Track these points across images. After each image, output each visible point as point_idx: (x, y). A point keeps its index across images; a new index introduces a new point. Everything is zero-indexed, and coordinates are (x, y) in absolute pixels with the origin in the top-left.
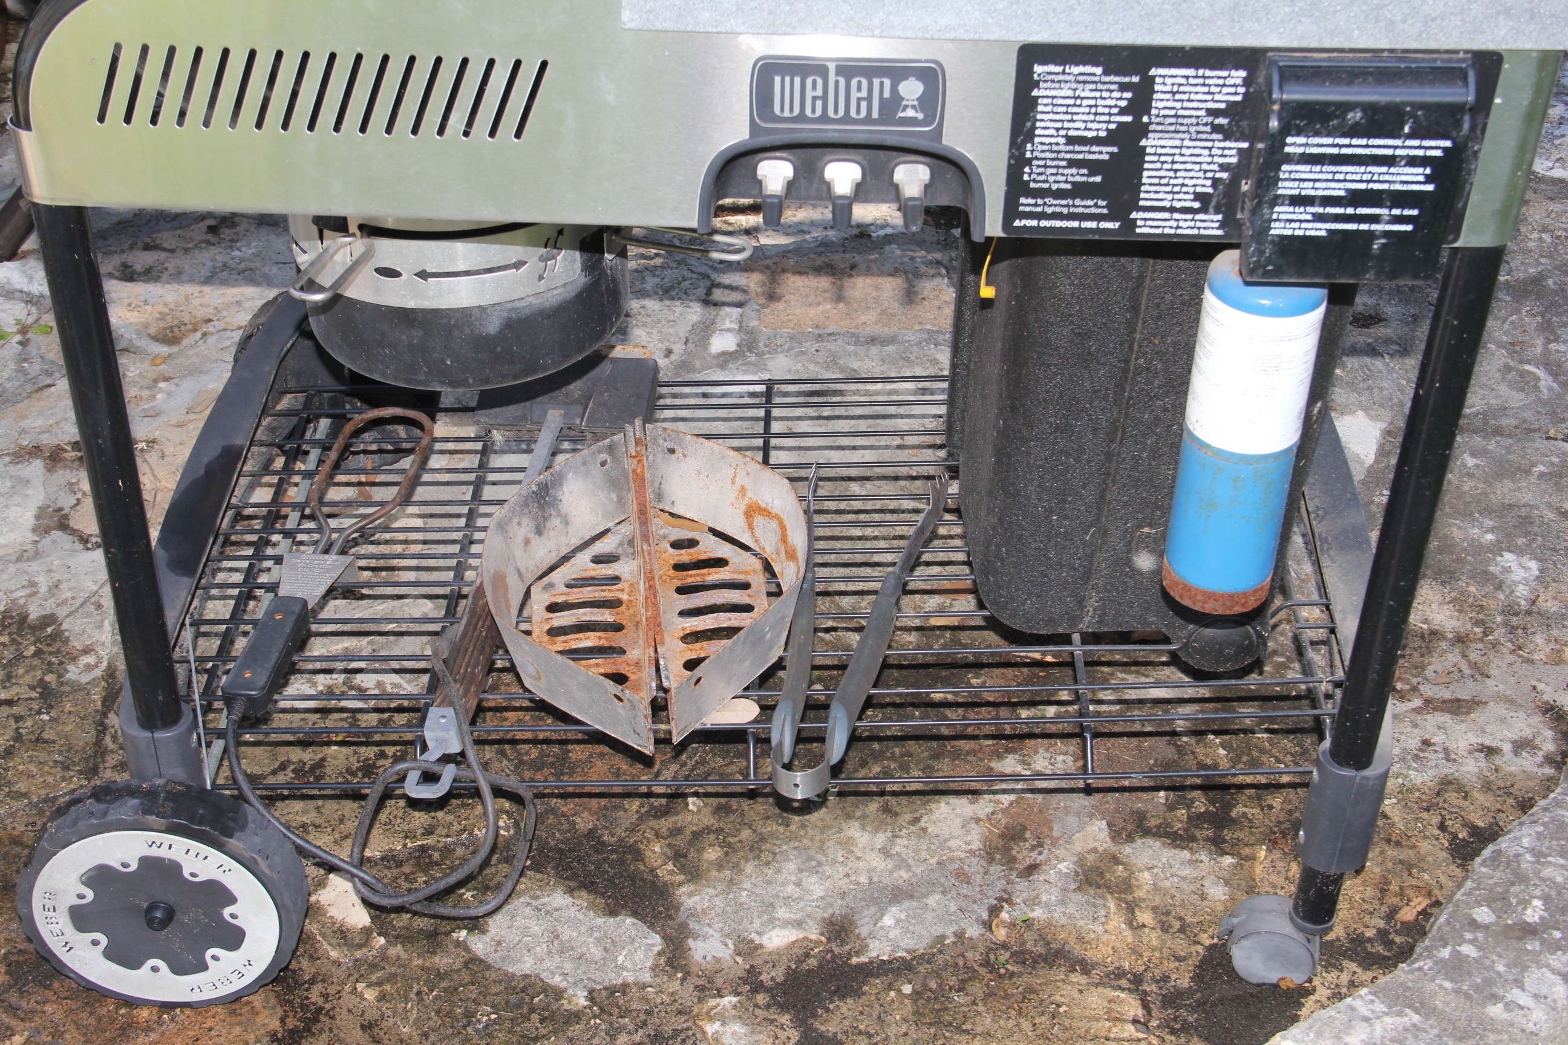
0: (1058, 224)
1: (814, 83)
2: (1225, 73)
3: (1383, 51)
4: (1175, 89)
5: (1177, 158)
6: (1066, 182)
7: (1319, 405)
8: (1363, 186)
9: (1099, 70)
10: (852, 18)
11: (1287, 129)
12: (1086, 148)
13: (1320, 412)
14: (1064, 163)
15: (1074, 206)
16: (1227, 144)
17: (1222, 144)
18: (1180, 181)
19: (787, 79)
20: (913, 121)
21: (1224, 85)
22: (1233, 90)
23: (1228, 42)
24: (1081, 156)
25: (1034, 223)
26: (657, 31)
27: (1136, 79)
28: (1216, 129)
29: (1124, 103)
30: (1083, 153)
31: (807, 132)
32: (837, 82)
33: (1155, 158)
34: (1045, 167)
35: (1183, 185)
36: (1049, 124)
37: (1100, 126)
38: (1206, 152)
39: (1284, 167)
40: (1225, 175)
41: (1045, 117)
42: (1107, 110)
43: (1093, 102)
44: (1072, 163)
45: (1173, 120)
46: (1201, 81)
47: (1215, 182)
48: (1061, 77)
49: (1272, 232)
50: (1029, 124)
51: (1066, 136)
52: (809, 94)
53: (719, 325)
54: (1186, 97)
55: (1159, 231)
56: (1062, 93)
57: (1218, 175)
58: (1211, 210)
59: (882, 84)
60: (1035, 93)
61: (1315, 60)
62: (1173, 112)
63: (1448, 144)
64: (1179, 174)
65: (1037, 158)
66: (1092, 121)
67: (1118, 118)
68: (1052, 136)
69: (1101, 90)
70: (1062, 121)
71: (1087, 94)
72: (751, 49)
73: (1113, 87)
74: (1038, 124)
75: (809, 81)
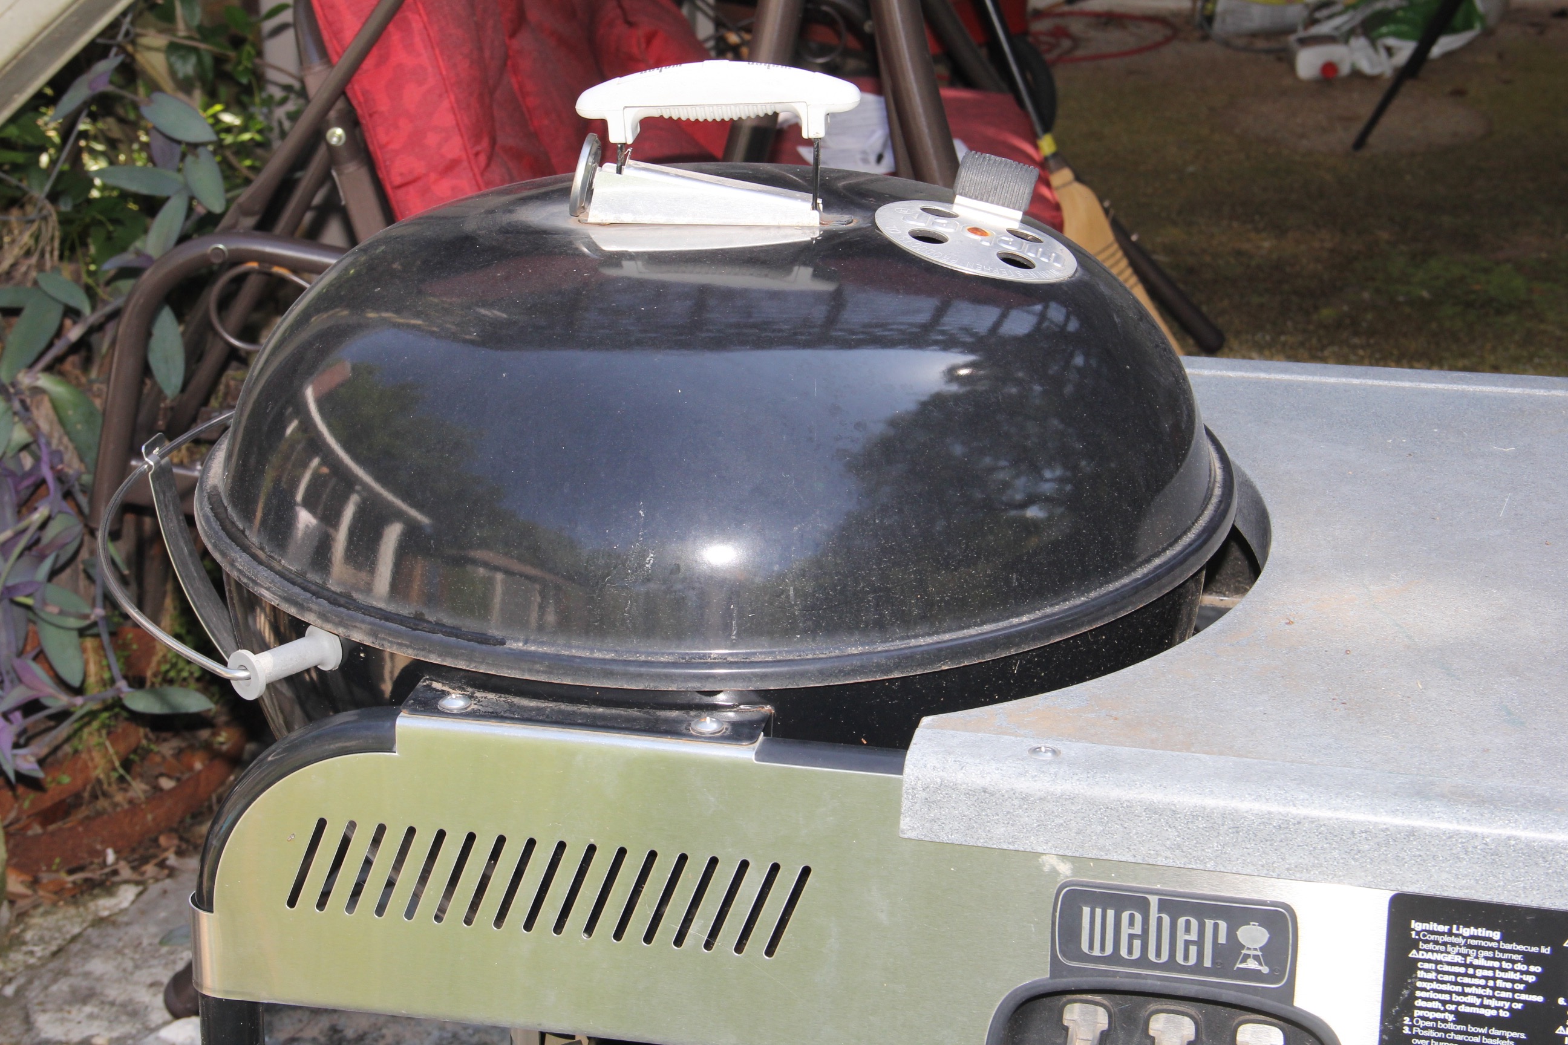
1: (1132, 917)
9: (1497, 935)
10: (1179, 846)
12: (1484, 1031)
19: (1099, 911)
20: (1255, 975)
24: (1477, 1040)
26: (942, 844)
27: (1546, 950)
29: (1531, 979)
30: (1478, 1036)
31: (1122, 976)
32: (1160, 920)
36: (1432, 995)
37: (1501, 1004)
41: (1428, 986)
42: (1509, 985)
43: (1490, 973)
48: (1446, 939)
50: (1406, 992)
51: (1456, 1013)
52: (1125, 931)
56: (1449, 958)
59: (1216, 926)
60: (1413, 954)
65: (1417, 1036)
66: (1489, 997)
67: (1524, 997)
68: (1437, 1010)
69: (1500, 960)
70: (1450, 993)
71: (1482, 962)
72: (1054, 872)
73: (1515, 957)
74: (1418, 994)
75: (1125, 915)
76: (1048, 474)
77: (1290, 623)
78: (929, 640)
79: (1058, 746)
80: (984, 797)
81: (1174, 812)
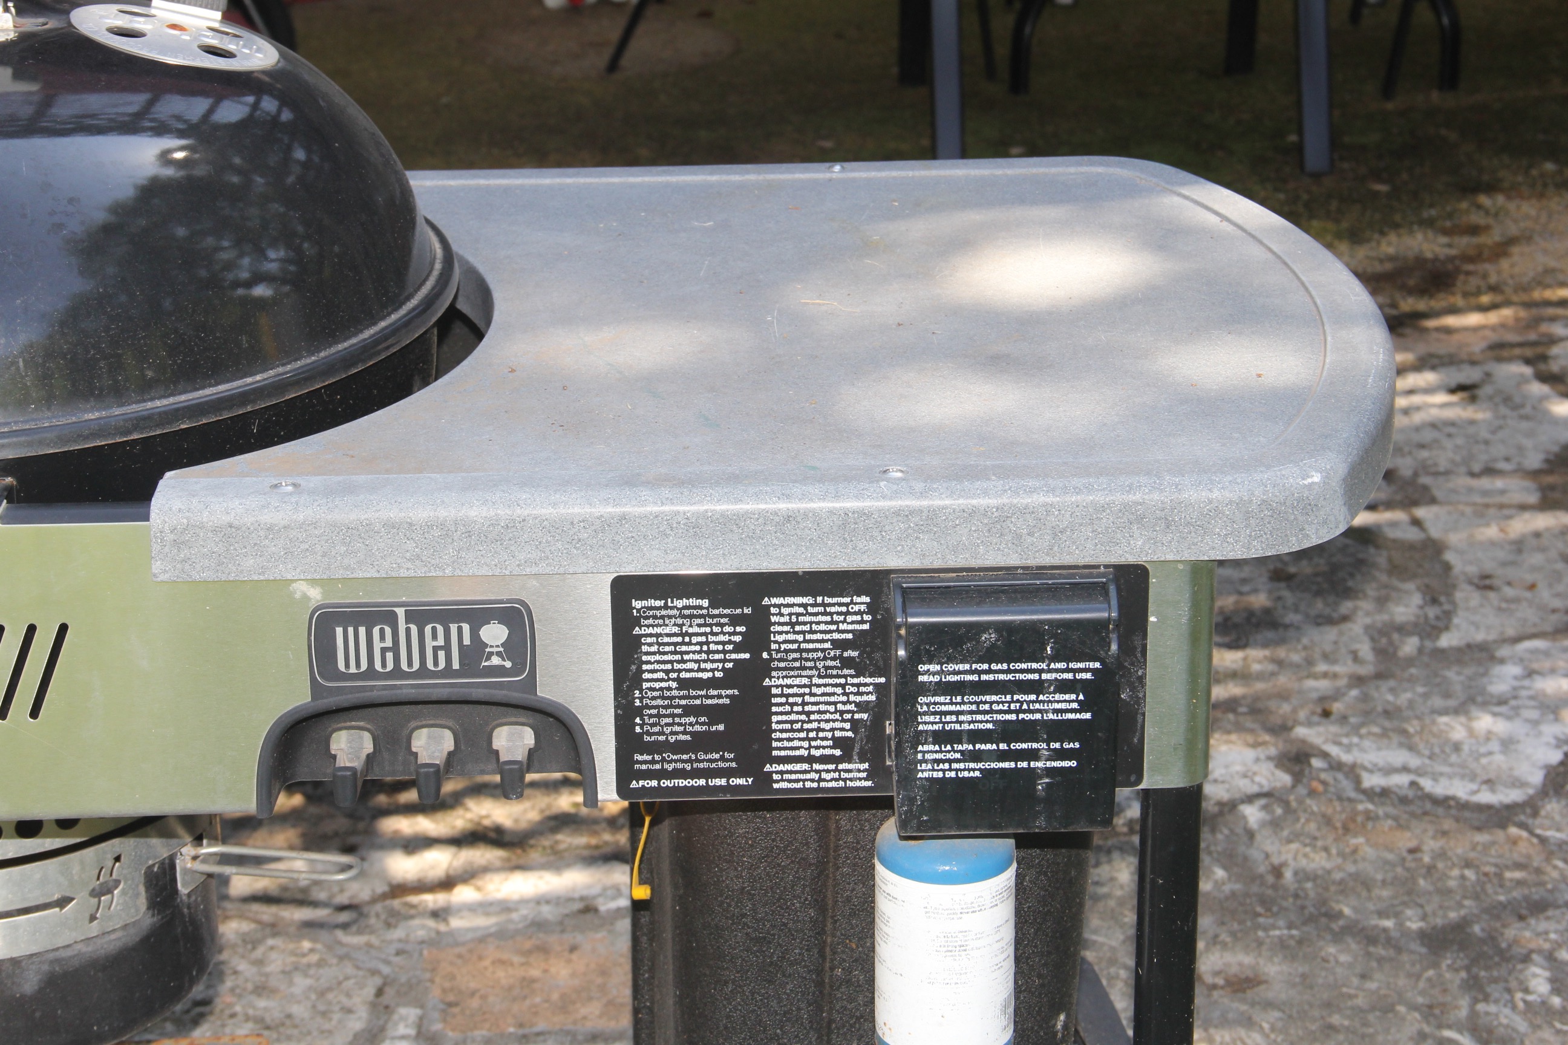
0: (682, 783)
1: (382, 631)
2: (847, 600)
3: (1017, 568)
4: (794, 618)
5: (807, 698)
6: (685, 733)
7: (1062, 1017)
8: (1013, 717)
9: (705, 603)
10: (418, 556)
11: (917, 657)
12: (703, 693)
13: (1066, 1027)
14: (678, 711)
15: (697, 760)
16: (862, 680)
17: (856, 681)
18: (815, 725)
19: (351, 630)
20: (499, 671)
21: (848, 613)
22: (859, 618)
23: (842, 564)
24: (698, 702)
25: (654, 783)
26: (194, 582)
27: (748, 611)
28: (847, 663)
29: (738, 639)
30: (699, 698)
31: (378, 689)
32: (408, 630)
33: (783, 700)
34: (659, 716)
35: (819, 730)
36: (657, 666)
37: (715, 665)
38: (839, 690)
39: (922, 699)
40: (865, 716)
41: (651, 658)
42: (720, 647)
43: (704, 639)
44: (688, 711)
45: (796, 655)
46: (821, 609)
47: (855, 725)
48: (663, 612)
49: (920, 775)
50: (634, 667)
51: (678, 680)
52: (377, 645)
53: (390, 1033)
54: (807, 628)
55: (800, 785)
56: (667, 630)
57: (857, 716)
58: (855, 757)
59: (460, 629)
60: (637, 631)
61: (943, 581)
62: (795, 646)
63: (1097, 665)
64: (812, 717)
65: (647, 707)
66: (705, 661)
67: (734, 656)
68: (662, 680)
69: (711, 625)
70: (671, 662)
71: (696, 630)
72: (306, 598)
73: (723, 620)
74: (645, 667)
75: (376, 631)
76: (272, 254)
77: (513, 371)
78: (165, 402)
79: (298, 480)
80: (230, 533)
81: (411, 524)
